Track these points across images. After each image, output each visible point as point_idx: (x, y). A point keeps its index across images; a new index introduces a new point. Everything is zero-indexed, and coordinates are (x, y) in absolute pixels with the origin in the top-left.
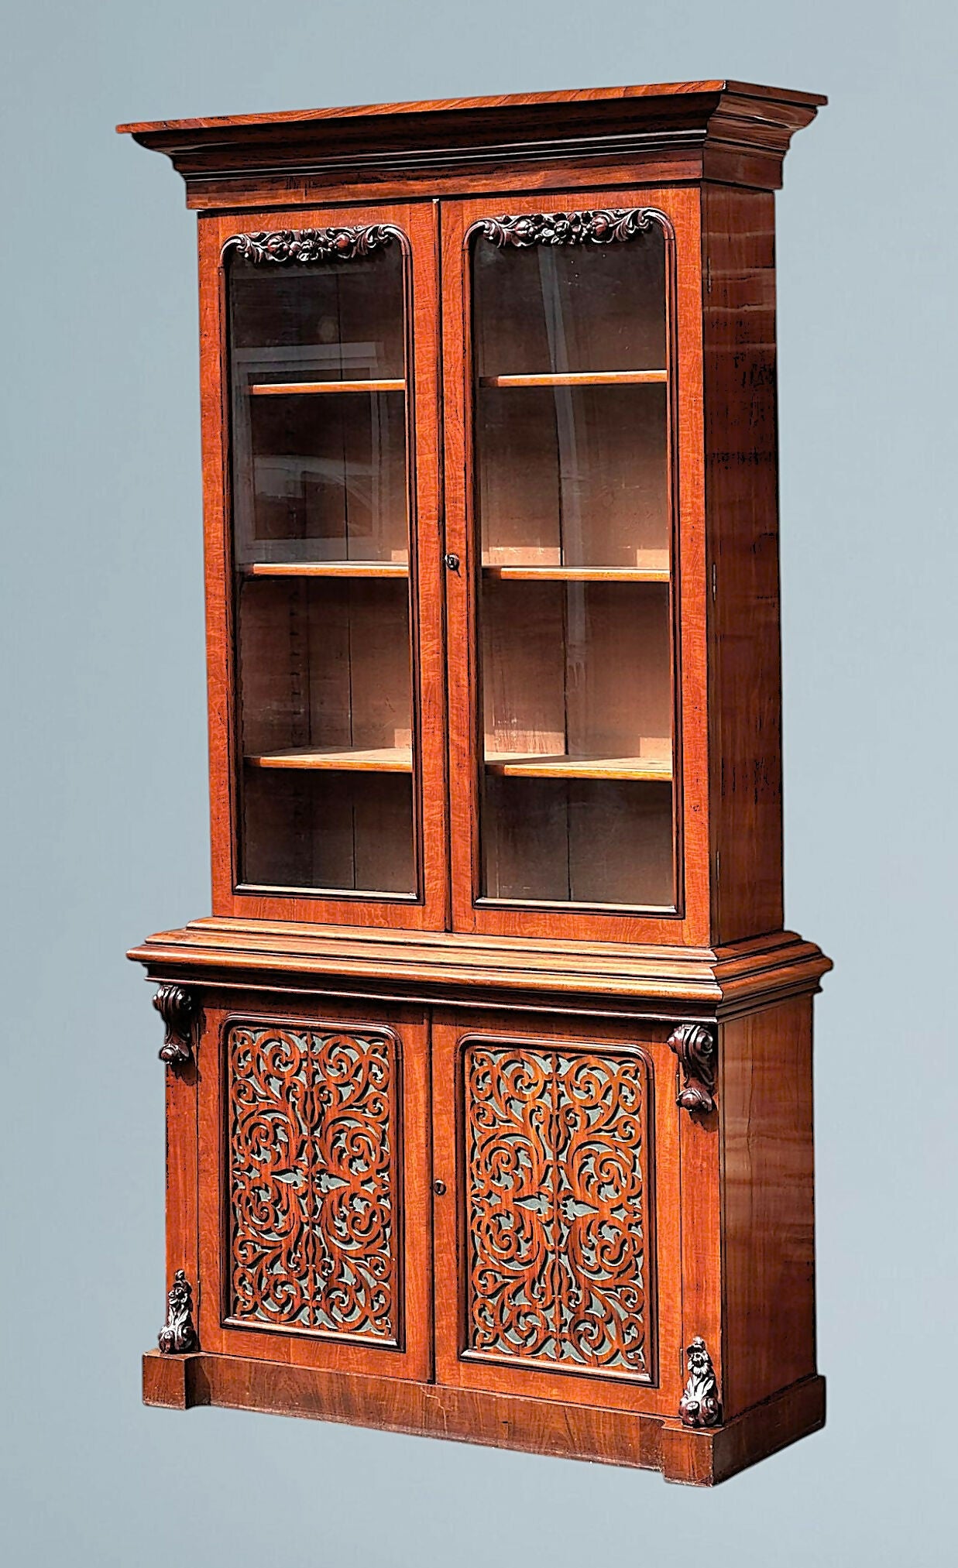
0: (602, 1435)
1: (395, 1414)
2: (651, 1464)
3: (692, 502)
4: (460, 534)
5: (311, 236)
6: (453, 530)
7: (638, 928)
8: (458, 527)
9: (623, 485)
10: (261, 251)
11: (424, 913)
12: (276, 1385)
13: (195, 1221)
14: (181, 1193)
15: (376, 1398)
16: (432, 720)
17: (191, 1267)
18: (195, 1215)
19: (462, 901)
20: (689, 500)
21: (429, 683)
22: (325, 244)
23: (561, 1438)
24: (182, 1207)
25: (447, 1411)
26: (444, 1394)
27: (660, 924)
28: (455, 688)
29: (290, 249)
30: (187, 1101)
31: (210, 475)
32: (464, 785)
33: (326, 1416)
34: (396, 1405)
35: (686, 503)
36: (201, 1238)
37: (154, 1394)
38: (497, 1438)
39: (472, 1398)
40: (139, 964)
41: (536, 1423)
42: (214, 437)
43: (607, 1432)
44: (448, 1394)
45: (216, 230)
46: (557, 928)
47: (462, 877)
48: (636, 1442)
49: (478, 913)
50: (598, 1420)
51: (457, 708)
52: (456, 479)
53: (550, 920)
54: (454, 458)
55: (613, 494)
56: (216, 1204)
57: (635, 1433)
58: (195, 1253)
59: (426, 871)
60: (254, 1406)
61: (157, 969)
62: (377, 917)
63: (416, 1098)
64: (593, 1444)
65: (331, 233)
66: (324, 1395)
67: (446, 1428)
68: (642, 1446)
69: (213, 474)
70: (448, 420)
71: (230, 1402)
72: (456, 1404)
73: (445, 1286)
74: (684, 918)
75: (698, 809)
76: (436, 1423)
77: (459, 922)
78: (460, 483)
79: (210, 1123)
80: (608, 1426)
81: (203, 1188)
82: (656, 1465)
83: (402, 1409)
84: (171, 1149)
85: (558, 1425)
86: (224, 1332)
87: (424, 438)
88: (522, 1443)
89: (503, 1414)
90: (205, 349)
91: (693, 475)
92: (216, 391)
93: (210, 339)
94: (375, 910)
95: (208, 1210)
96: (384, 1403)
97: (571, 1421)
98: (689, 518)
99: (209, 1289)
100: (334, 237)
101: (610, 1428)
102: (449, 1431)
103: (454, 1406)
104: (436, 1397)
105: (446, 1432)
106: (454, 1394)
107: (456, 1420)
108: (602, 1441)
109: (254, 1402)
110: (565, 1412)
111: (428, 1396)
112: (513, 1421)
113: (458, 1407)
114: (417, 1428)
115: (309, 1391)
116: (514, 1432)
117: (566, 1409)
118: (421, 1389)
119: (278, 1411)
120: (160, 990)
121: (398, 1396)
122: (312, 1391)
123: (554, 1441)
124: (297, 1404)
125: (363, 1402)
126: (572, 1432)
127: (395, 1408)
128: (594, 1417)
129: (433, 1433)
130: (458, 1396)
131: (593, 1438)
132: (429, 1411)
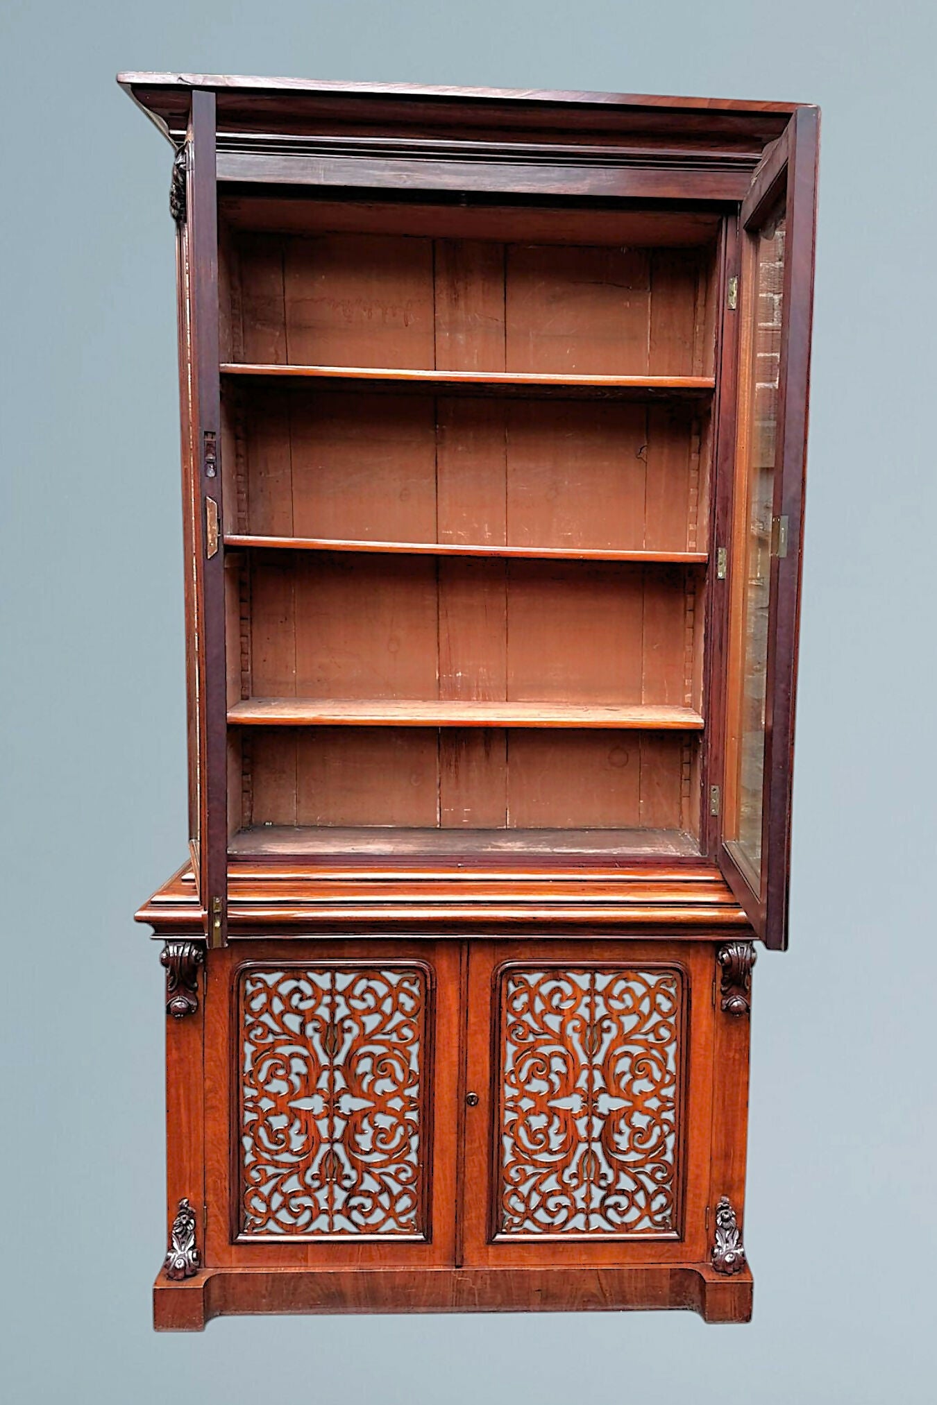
0: (633, 1289)
1: (424, 1298)
2: (678, 1305)
12: (295, 1289)
13: (201, 1153)
14: (185, 1130)
15: (404, 1287)
17: (197, 1195)
18: (202, 1147)
23: (594, 1295)
24: (186, 1142)
25: (478, 1290)
26: (475, 1275)
30: (192, 1045)
33: (349, 1309)
34: (426, 1290)
36: (207, 1168)
37: (168, 1322)
38: (530, 1304)
39: (505, 1275)
40: (145, 925)
41: (569, 1287)
43: (639, 1286)
44: (480, 1274)
48: (666, 1290)
50: (630, 1277)
56: (226, 1136)
57: (666, 1283)
58: (201, 1182)
60: (270, 1310)
61: (161, 927)
63: (449, 1021)
64: (624, 1297)
66: (349, 1292)
67: (477, 1303)
68: (671, 1292)
71: (244, 1310)
72: (488, 1282)
73: (476, 1183)
76: (468, 1300)
79: (218, 1063)
80: (639, 1280)
81: (210, 1124)
82: (685, 1305)
83: (431, 1294)
84: (173, 1091)
85: (592, 1286)
86: (234, 1248)
88: (554, 1305)
89: (536, 1284)
95: (215, 1143)
96: (413, 1290)
97: (604, 1282)
99: (216, 1211)
101: (642, 1281)
102: (481, 1305)
103: (486, 1284)
104: (468, 1279)
105: (478, 1307)
106: (487, 1274)
107: (489, 1295)
108: (634, 1293)
109: (270, 1307)
110: (598, 1273)
111: (460, 1279)
112: (545, 1288)
113: (490, 1284)
114: (447, 1308)
115: (333, 1290)
116: (547, 1297)
117: (599, 1272)
118: (453, 1273)
119: (297, 1312)
120: (167, 947)
121: (428, 1283)
122: (336, 1290)
123: (585, 1299)
124: (319, 1303)
125: (391, 1293)
126: (604, 1290)
127: (425, 1293)
128: (626, 1275)
129: (464, 1308)
130: (489, 1274)
131: (624, 1292)
132: (459, 1292)
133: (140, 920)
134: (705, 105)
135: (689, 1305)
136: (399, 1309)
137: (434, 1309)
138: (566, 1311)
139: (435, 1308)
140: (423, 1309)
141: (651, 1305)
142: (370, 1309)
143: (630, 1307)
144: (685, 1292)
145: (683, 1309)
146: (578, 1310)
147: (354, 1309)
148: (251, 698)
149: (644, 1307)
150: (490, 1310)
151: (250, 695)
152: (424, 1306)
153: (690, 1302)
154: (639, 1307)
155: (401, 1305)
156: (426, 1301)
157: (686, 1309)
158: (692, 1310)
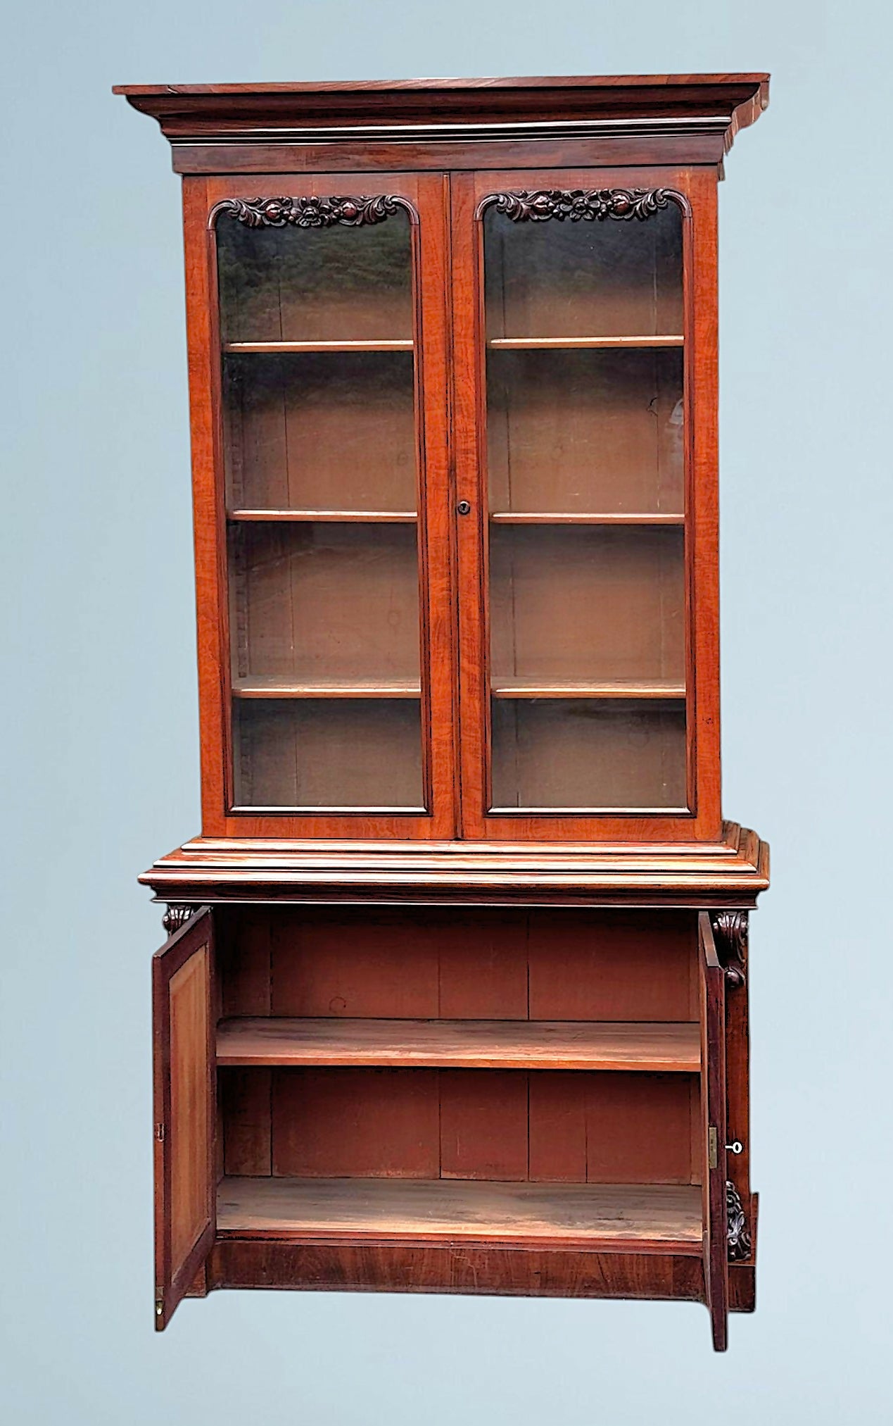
0: (635, 1275)
1: (422, 1277)
2: (684, 1295)
3: (707, 453)
4: (472, 482)
5: (314, 203)
6: (465, 479)
7: (651, 828)
8: (469, 476)
9: (572, 440)
10: (259, 216)
11: (432, 824)
12: (295, 1261)
15: (403, 1264)
16: (441, 650)
19: (472, 812)
20: (704, 451)
21: (438, 617)
22: (330, 211)
23: (594, 1281)
25: (477, 1269)
26: (474, 1254)
27: (672, 824)
28: (466, 621)
29: (290, 215)
31: (198, 427)
32: (475, 708)
33: (349, 1286)
34: (424, 1268)
35: (701, 454)
38: (530, 1287)
39: (503, 1255)
40: (148, 888)
41: (570, 1271)
42: (203, 391)
43: (641, 1272)
44: (478, 1253)
45: (204, 193)
46: (569, 832)
47: (472, 790)
48: (670, 1278)
49: (488, 822)
50: (631, 1263)
51: (468, 639)
52: (467, 432)
53: (562, 824)
54: (465, 413)
55: (561, 448)
57: (669, 1270)
59: (435, 787)
60: (271, 1284)
61: (163, 890)
62: (382, 830)
64: (627, 1283)
65: (336, 201)
66: (348, 1268)
67: (476, 1283)
68: (675, 1281)
69: (202, 426)
70: (460, 379)
71: (244, 1283)
72: (487, 1261)
74: (696, 817)
75: (710, 721)
76: (466, 1280)
77: (470, 831)
78: (470, 436)
80: (641, 1267)
82: (689, 1295)
83: (430, 1272)
85: (593, 1271)
87: (433, 395)
88: (554, 1289)
89: (535, 1266)
90: (192, 307)
91: (708, 428)
92: (205, 348)
93: (199, 297)
94: (380, 823)
96: (412, 1268)
97: (604, 1266)
98: (704, 467)
100: (338, 205)
101: (644, 1268)
102: (480, 1286)
103: (484, 1264)
104: (466, 1258)
105: (477, 1288)
106: (484, 1253)
107: (487, 1276)
108: (636, 1280)
109: (271, 1281)
110: (598, 1257)
111: (458, 1257)
112: (545, 1271)
113: (489, 1264)
114: (446, 1288)
115: (331, 1265)
116: (547, 1280)
117: (600, 1256)
118: (450, 1251)
119: (297, 1287)
120: (169, 911)
121: (426, 1261)
122: (335, 1264)
123: (587, 1285)
124: (318, 1277)
125: (389, 1270)
126: (605, 1275)
127: (423, 1271)
128: (628, 1260)
129: (463, 1289)
130: (488, 1254)
131: (627, 1278)
132: (458, 1271)
133: (143, 882)
134: (664, 82)
135: (694, 1295)
136: (398, 1288)
137: (433, 1289)
138: (567, 1297)
139: (433, 1287)
140: (422, 1288)
141: (655, 1294)
142: (369, 1287)
143: (633, 1295)
144: (690, 1282)
145: (688, 1300)
146: (578, 1296)
147: (353, 1286)
148: (248, 676)
149: (647, 1296)
150: (490, 1292)
151: (248, 672)
152: (423, 1285)
153: (695, 1292)
154: (643, 1296)
155: (400, 1283)
156: (425, 1280)
157: (691, 1300)
158: (697, 1301)
